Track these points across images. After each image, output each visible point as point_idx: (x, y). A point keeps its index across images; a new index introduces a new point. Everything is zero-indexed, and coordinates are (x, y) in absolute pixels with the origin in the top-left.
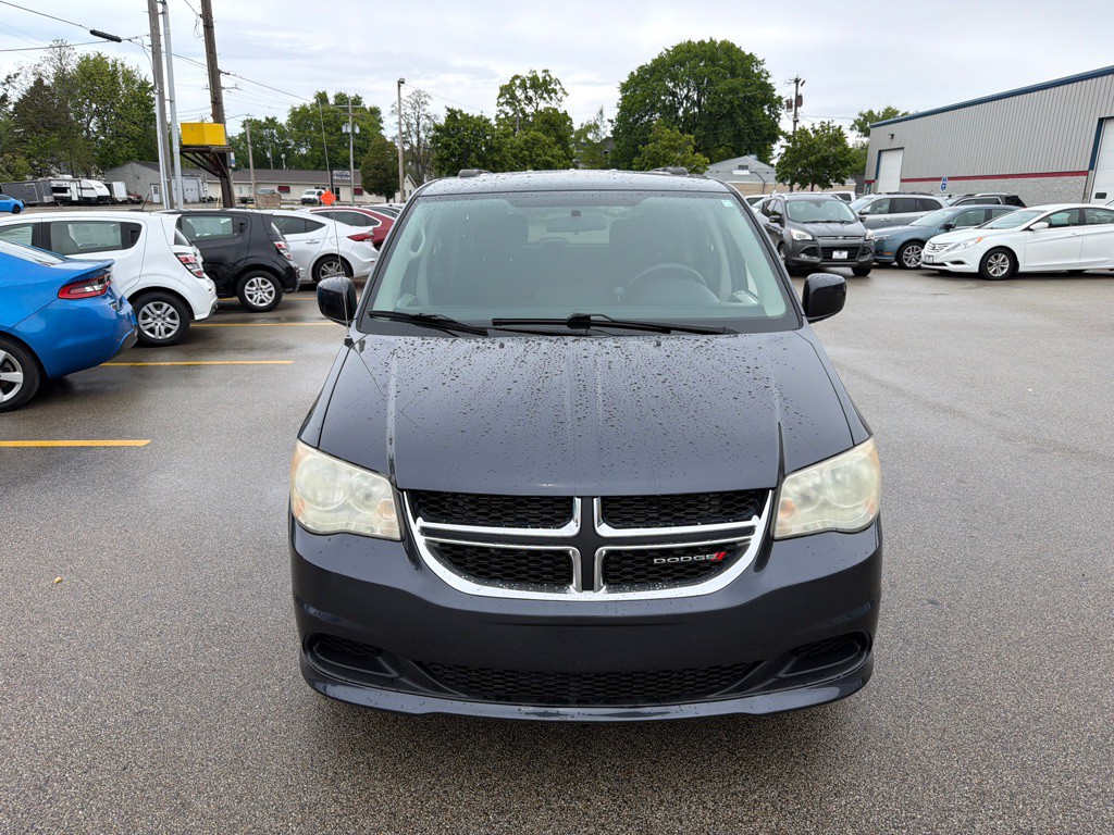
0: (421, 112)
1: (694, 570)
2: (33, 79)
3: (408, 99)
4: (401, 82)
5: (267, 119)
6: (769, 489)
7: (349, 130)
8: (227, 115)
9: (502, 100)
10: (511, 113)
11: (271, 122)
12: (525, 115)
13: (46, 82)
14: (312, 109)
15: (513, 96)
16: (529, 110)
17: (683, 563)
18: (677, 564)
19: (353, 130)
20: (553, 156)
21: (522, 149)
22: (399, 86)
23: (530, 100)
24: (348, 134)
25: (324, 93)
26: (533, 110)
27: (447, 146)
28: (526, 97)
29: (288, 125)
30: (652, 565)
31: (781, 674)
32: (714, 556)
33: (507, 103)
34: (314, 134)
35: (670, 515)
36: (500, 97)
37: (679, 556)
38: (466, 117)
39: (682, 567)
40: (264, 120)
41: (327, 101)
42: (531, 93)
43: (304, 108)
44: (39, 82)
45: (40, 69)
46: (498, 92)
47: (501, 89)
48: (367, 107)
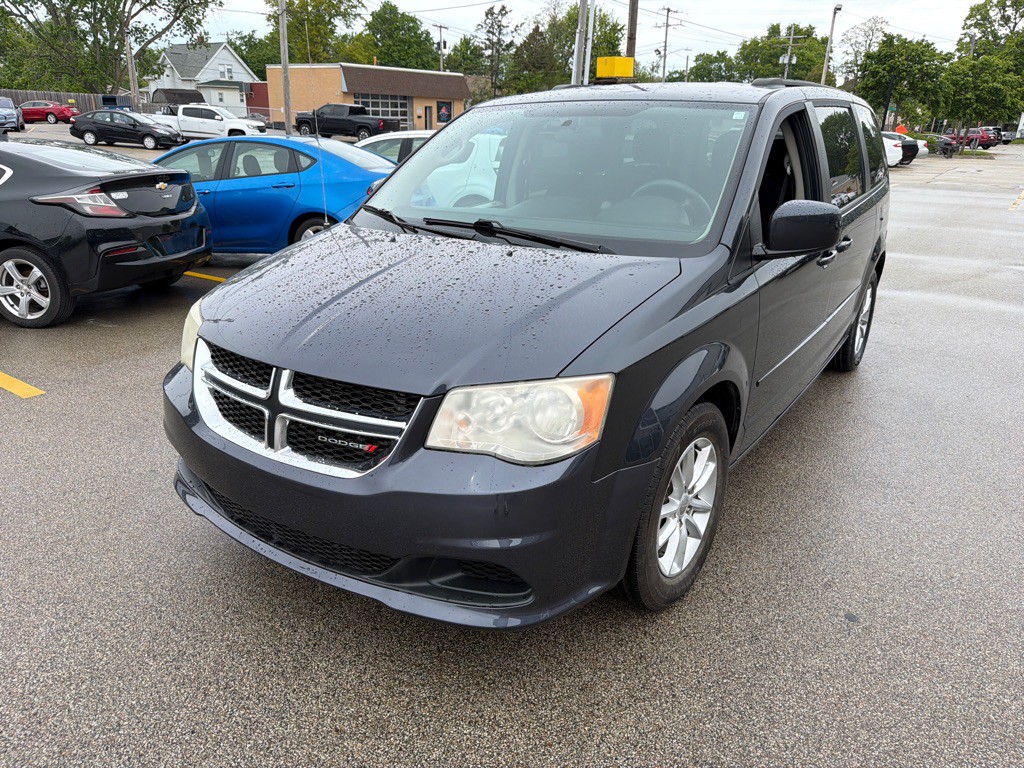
0: (874, 40)
1: (350, 455)
2: (533, 26)
3: (863, 27)
4: (838, 9)
5: (718, 53)
6: (421, 396)
7: (786, 61)
8: (637, 49)
9: (969, 22)
10: (979, 35)
11: (722, 56)
12: (996, 36)
13: (541, 29)
14: (762, 41)
15: (986, 18)
16: (1003, 31)
17: (340, 446)
18: (336, 445)
19: (790, 60)
20: (1004, 83)
21: (966, 75)
22: (835, 13)
23: (1006, 20)
24: (785, 65)
25: (778, 26)
26: (1008, 32)
27: (874, 74)
28: (1003, 17)
29: (736, 58)
30: (317, 440)
31: (436, 582)
32: (366, 447)
33: (976, 25)
34: (760, 66)
35: (358, 403)
36: (968, 18)
37: (338, 438)
38: (905, 41)
39: (341, 450)
40: (715, 54)
41: (779, 33)
42: (1010, 12)
43: (755, 42)
44: (537, 29)
45: (539, 18)
46: (967, 13)
47: (972, 9)
48: (819, 38)
